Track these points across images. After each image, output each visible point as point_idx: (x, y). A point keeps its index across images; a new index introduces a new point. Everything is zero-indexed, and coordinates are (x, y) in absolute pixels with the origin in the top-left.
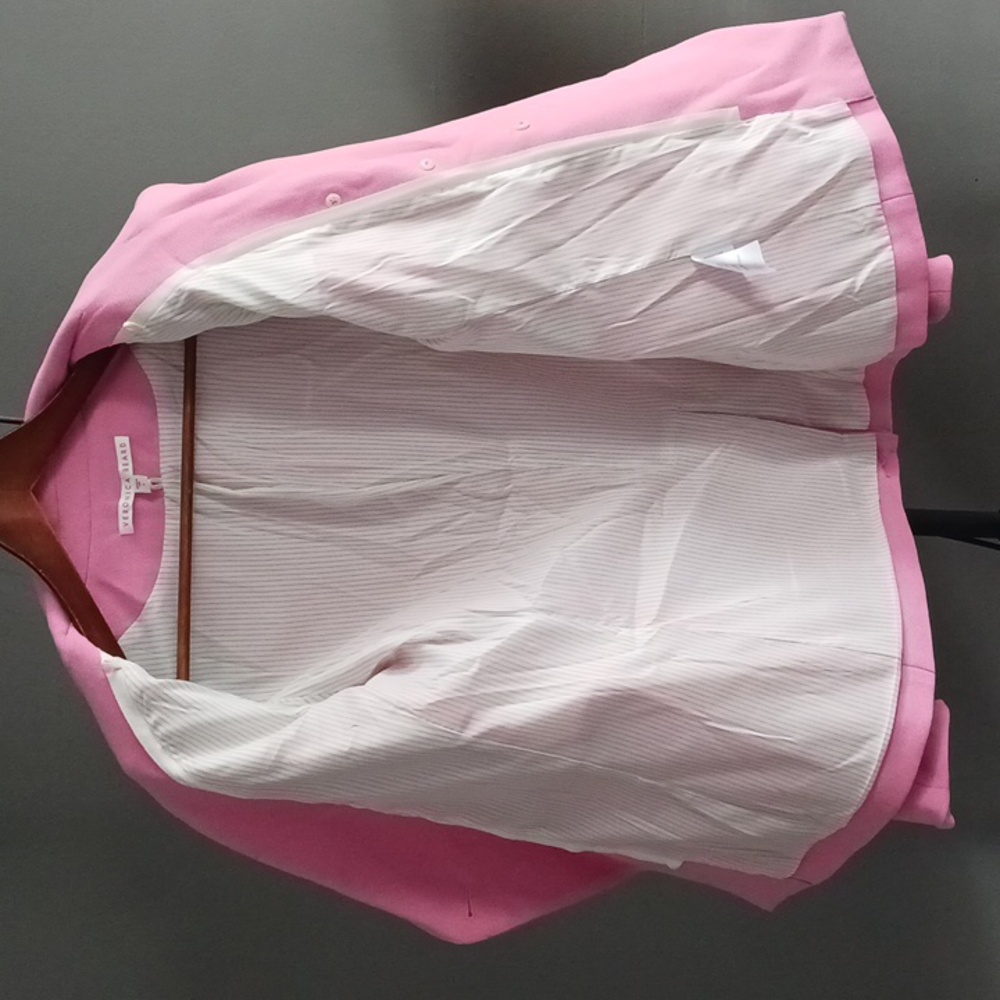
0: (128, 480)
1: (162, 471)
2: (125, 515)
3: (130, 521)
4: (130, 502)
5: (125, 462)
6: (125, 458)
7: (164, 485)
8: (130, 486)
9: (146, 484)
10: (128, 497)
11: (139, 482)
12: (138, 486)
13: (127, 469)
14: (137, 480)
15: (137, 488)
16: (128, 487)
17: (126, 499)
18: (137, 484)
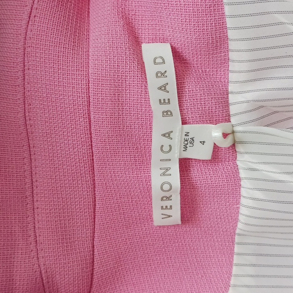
0: (167, 135)
6: (163, 88)
8: (170, 146)
9: (204, 142)
10: (167, 169)
11: (192, 139)
12: (187, 146)
13: (169, 113)
14: (188, 136)
15: (184, 149)
16: (166, 149)
17: (164, 174)
18: (186, 142)
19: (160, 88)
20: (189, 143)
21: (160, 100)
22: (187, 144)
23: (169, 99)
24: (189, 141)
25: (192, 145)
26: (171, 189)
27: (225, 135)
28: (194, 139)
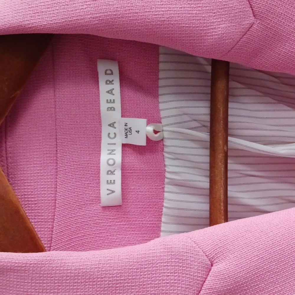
0: (112, 125)
1: (163, 114)
2: (111, 177)
3: (117, 187)
4: (118, 157)
5: (110, 97)
6: (110, 92)
7: (166, 135)
8: (115, 133)
9: (139, 131)
10: (113, 151)
11: (130, 128)
12: (128, 134)
13: (113, 109)
14: (127, 126)
15: (126, 137)
16: (112, 135)
17: (110, 154)
18: (126, 131)
19: (108, 92)
20: (128, 132)
21: (107, 100)
22: (127, 132)
23: (114, 100)
24: (128, 130)
25: (130, 133)
26: (114, 164)
27: (156, 132)
28: (131, 128)
